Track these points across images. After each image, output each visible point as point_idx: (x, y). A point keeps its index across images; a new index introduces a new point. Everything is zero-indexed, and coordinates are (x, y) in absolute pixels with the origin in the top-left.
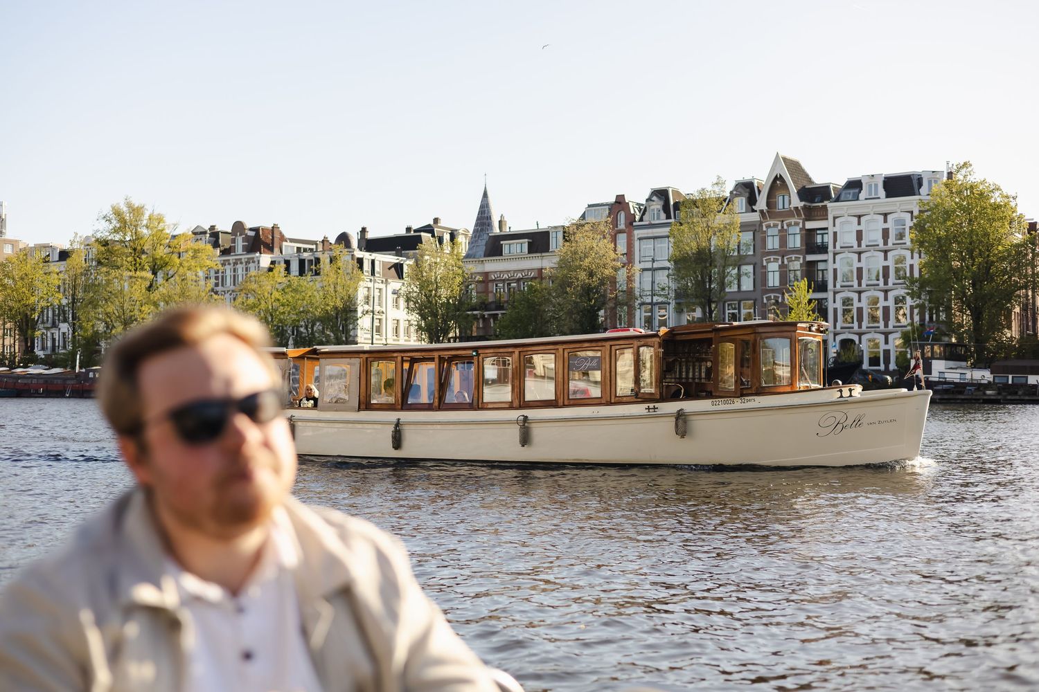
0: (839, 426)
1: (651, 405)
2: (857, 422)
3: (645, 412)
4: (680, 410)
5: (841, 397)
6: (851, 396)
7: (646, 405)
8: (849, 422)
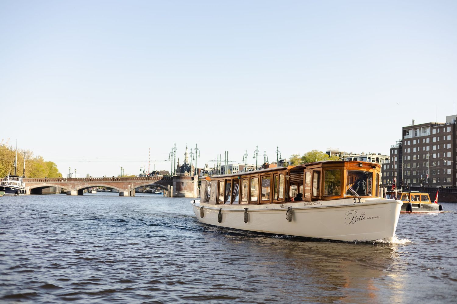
0: (354, 219)
1: (282, 204)
2: (362, 217)
3: (279, 208)
4: (290, 207)
5: (355, 202)
6: (359, 202)
7: (280, 205)
8: (358, 217)
